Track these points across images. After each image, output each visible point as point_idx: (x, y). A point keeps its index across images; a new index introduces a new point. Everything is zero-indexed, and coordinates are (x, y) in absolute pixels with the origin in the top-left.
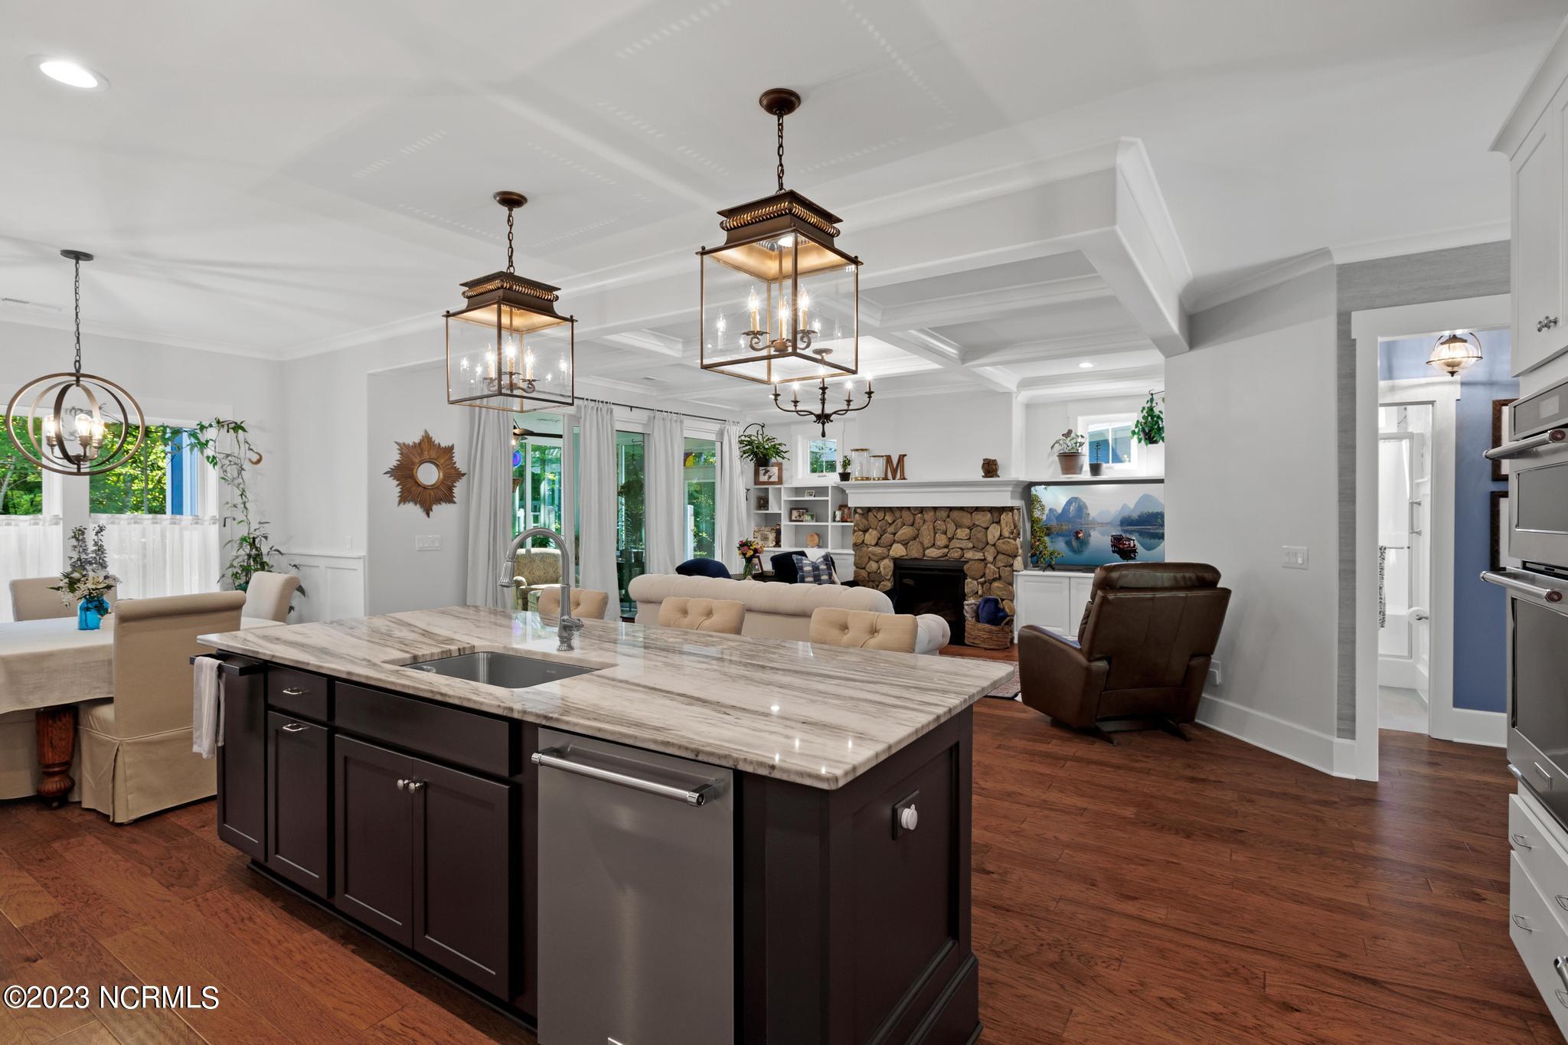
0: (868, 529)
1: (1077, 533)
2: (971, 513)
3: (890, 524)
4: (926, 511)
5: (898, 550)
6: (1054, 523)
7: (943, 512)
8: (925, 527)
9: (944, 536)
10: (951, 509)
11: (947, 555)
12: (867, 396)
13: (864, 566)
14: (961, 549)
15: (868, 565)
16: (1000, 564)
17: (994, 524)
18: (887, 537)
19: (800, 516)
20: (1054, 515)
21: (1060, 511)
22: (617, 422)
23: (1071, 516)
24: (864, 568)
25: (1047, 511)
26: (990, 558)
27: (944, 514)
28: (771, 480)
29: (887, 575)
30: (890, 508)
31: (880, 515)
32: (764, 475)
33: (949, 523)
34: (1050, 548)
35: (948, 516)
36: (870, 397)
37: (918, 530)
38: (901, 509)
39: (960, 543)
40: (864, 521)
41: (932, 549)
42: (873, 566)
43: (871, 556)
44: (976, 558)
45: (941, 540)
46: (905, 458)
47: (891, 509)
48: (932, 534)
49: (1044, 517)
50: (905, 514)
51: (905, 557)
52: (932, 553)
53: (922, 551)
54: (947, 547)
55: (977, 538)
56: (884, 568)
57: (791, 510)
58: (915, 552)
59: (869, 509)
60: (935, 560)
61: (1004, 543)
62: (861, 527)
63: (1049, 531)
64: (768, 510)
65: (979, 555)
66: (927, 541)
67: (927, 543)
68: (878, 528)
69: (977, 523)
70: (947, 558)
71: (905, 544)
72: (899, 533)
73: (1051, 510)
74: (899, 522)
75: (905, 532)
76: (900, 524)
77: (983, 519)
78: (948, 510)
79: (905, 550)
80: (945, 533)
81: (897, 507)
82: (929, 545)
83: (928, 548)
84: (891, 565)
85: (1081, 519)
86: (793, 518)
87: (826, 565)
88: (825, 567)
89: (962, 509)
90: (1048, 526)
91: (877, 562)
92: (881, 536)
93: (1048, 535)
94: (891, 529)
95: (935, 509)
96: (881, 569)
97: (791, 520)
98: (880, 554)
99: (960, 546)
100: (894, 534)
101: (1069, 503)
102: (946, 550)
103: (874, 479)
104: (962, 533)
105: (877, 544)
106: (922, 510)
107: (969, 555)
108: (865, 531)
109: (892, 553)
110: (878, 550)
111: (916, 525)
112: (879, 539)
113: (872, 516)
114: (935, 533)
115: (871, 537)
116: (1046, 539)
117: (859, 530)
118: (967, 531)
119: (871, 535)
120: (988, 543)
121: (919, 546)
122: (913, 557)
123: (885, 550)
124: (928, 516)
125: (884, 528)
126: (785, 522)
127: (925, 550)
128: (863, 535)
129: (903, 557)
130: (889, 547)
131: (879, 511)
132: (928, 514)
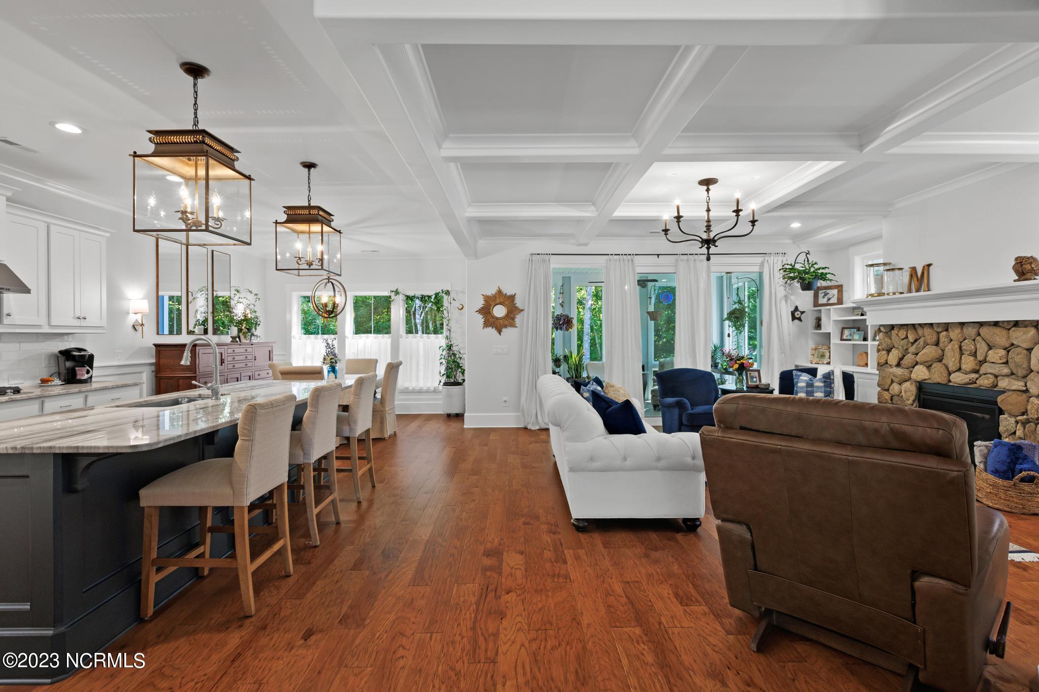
0: (892, 349)
2: (1009, 330)
3: (913, 344)
5: (920, 373)
7: (970, 329)
8: (950, 347)
9: (972, 358)
10: (981, 324)
11: (976, 383)
12: (735, 214)
13: (886, 387)
14: (994, 376)
15: (891, 387)
18: (909, 358)
19: (851, 335)
22: (637, 267)
24: (888, 390)
26: (1034, 390)
27: (971, 331)
28: (831, 302)
29: (908, 400)
31: (902, 333)
32: (824, 297)
33: (978, 341)
35: (977, 334)
36: (738, 216)
37: (943, 351)
38: (924, 326)
39: (993, 368)
40: (887, 340)
41: (957, 373)
42: (895, 388)
43: (893, 377)
44: (1015, 388)
45: (968, 363)
46: (931, 268)
47: (913, 326)
48: (957, 355)
50: (927, 331)
51: (929, 381)
52: (958, 379)
53: (946, 374)
54: (976, 371)
55: (1016, 363)
56: (905, 392)
57: (843, 329)
58: (937, 375)
59: (892, 327)
60: (961, 387)
62: (884, 346)
64: (821, 329)
65: (1019, 386)
66: (953, 364)
67: (951, 366)
68: (900, 347)
69: (1016, 342)
70: (974, 386)
71: (929, 366)
72: (920, 353)
74: (921, 341)
75: (930, 352)
76: (922, 343)
77: (1024, 337)
78: (978, 326)
79: (927, 373)
80: (974, 354)
81: (920, 324)
82: (954, 369)
83: (953, 372)
84: (914, 388)
86: (845, 337)
87: (824, 382)
88: (822, 384)
89: (997, 324)
91: (900, 384)
92: (904, 356)
94: (912, 349)
95: (962, 324)
96: (903, 393)
97: (842, 339)
98: (900, 375)
99: (993, 371)
100: (917, 355)
102: (974, 376)
103: (888, 294)
104: (996, 355)
105: (898, 365)
106: (947, 327)
107: (1005, 384)
108: (889, 351)
109: (913, 376)
110: (899, 371)
111: (941, 345)
112: (901, 359)
113: (896, 334)
114: (962, 354)
115: (893, 357)
117: (883, 349)
118: (1003, 353)
119: (893, 354)
120: (1031, 370)
121: (943, 369)
122: (935, 381)
123: (906, 372)
124: (955, 333)
125: (905, 348)
126: (835, 340)
127: (950, 374)
128: (886, 355)
129: (927, 381)
130: (911, 369)
131: (900, 329)
132: (954, 331)
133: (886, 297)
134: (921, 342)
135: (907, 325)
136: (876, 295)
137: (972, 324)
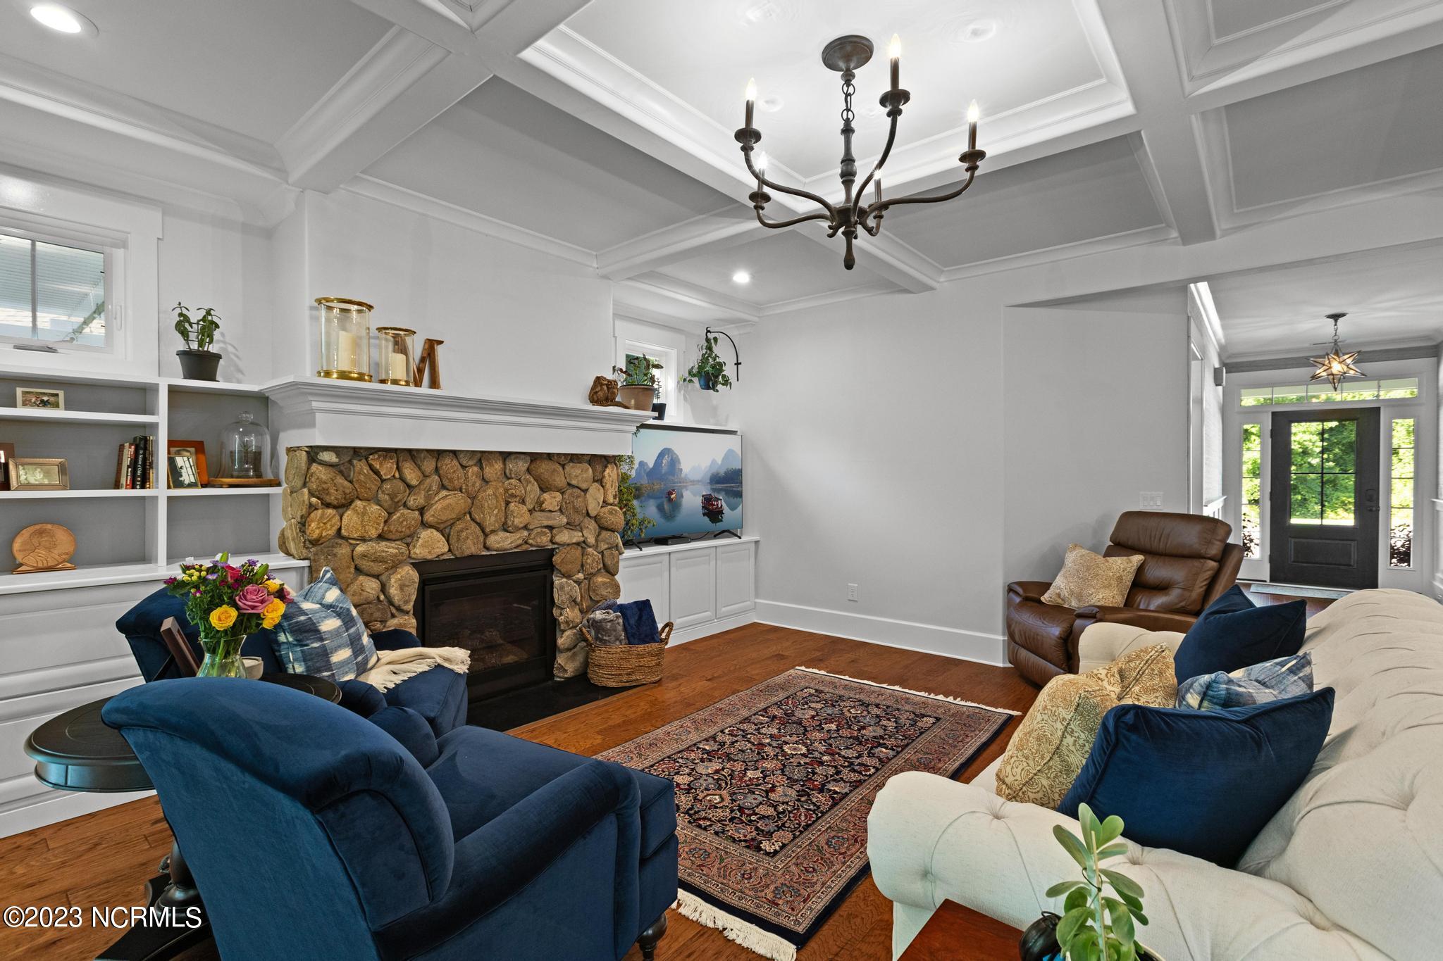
0: (352, 502)
1: (670, 493)
2: (563, 466)
3: (413, 489)
4: (488, 460)
5: (430, 545)
6: (644, 481)
7: (520, 463)
8: (490, 492)
9: (523, 508)
10: (534, 457)
11: (525, 544)
14: (551, 528)
15: (354, 587)
16: (603, 546)
17: (596, 483)
18: (405, 518)
20: (645, 470)
21: (651, 465)
23: (663, 472)
25: (636, 466)
26: (591, 540)
27: (522, 465)
29: (406, 602)
30: (410, 451)
31: (388, 468)
33: (528, 482)
34: (639, 516)
35: (528, 470)
37: (473, 498)
38: (439, 454)
39: (548, 518)
40: (340, 481)
41: (501, 535)
43: (365, 565)
44: (574, 541)
45: (518, 516)
47: (412, 454)
48: (503, 505)
49: (633, 473)
50: (449, 465)
51: (446, 557)
52: (503, 542)
53: (482, 539)
54: (527, 527)
55: (574, 507)
56: (402, 587)
59: (355, 454)
60: (505, 556)
61: (611, 513)
62: (332, 496)
63: (638, 493)
65: (576, 537)
66: (493, 519)
67: (491, 521)
68: (384, 497)
69: (574, 482)
71: (444, 529)
73: (641, 464)
74: (433, 482)
75: (445, 504)
76: (434, 487)
77: (582, 474)
78: (528, 458)
79: (444, 543)
80: (523, 502)
81: (428, 451)
82: (496, 527)
83: (493, 532)
84: (415, 576)
85: (674, 476)
89: (550, 456)
90: (638, 485)
91: (377, 577)
92: (390, 514)
93: (636, 497)
94: (416, 500)
95: (506, 456)
96: (392, 592)
98: (395, 555)
99: (550, 523)
100: (422, 511)
101: (661, 455)
102: (525, 534)
103: (395, 382)
104: (552, 500)
105: (381, 537)
106: (481, 457)
107: (564, 537)
108: (343, 507)
109: (417, 552)
110: (385, 549)
111: (469, 489)
112: (383, 522)
113: (366, 470)
114: (507, 503)
116: (635, 502)
117: (328, 505)
118: (558, 496)
120: (588, 514)
121: (476, 532)
122: (467, 553)
123: (400, 548)
124: (492, 470)
125: (395, 498)
127: (486, 535)
128: (338, 517)
129: (442, 558)
130: (409, 540)
131: (385, 457)
132: (492, 465)
133: (388, 387)
134: (434, 484)
135: (396, 450)
136: (356, 375)
137: (523, 456)
